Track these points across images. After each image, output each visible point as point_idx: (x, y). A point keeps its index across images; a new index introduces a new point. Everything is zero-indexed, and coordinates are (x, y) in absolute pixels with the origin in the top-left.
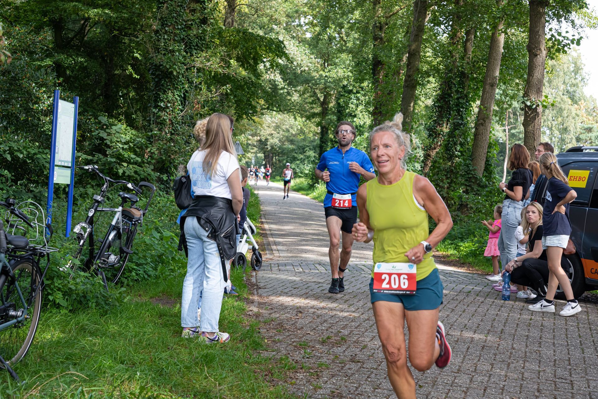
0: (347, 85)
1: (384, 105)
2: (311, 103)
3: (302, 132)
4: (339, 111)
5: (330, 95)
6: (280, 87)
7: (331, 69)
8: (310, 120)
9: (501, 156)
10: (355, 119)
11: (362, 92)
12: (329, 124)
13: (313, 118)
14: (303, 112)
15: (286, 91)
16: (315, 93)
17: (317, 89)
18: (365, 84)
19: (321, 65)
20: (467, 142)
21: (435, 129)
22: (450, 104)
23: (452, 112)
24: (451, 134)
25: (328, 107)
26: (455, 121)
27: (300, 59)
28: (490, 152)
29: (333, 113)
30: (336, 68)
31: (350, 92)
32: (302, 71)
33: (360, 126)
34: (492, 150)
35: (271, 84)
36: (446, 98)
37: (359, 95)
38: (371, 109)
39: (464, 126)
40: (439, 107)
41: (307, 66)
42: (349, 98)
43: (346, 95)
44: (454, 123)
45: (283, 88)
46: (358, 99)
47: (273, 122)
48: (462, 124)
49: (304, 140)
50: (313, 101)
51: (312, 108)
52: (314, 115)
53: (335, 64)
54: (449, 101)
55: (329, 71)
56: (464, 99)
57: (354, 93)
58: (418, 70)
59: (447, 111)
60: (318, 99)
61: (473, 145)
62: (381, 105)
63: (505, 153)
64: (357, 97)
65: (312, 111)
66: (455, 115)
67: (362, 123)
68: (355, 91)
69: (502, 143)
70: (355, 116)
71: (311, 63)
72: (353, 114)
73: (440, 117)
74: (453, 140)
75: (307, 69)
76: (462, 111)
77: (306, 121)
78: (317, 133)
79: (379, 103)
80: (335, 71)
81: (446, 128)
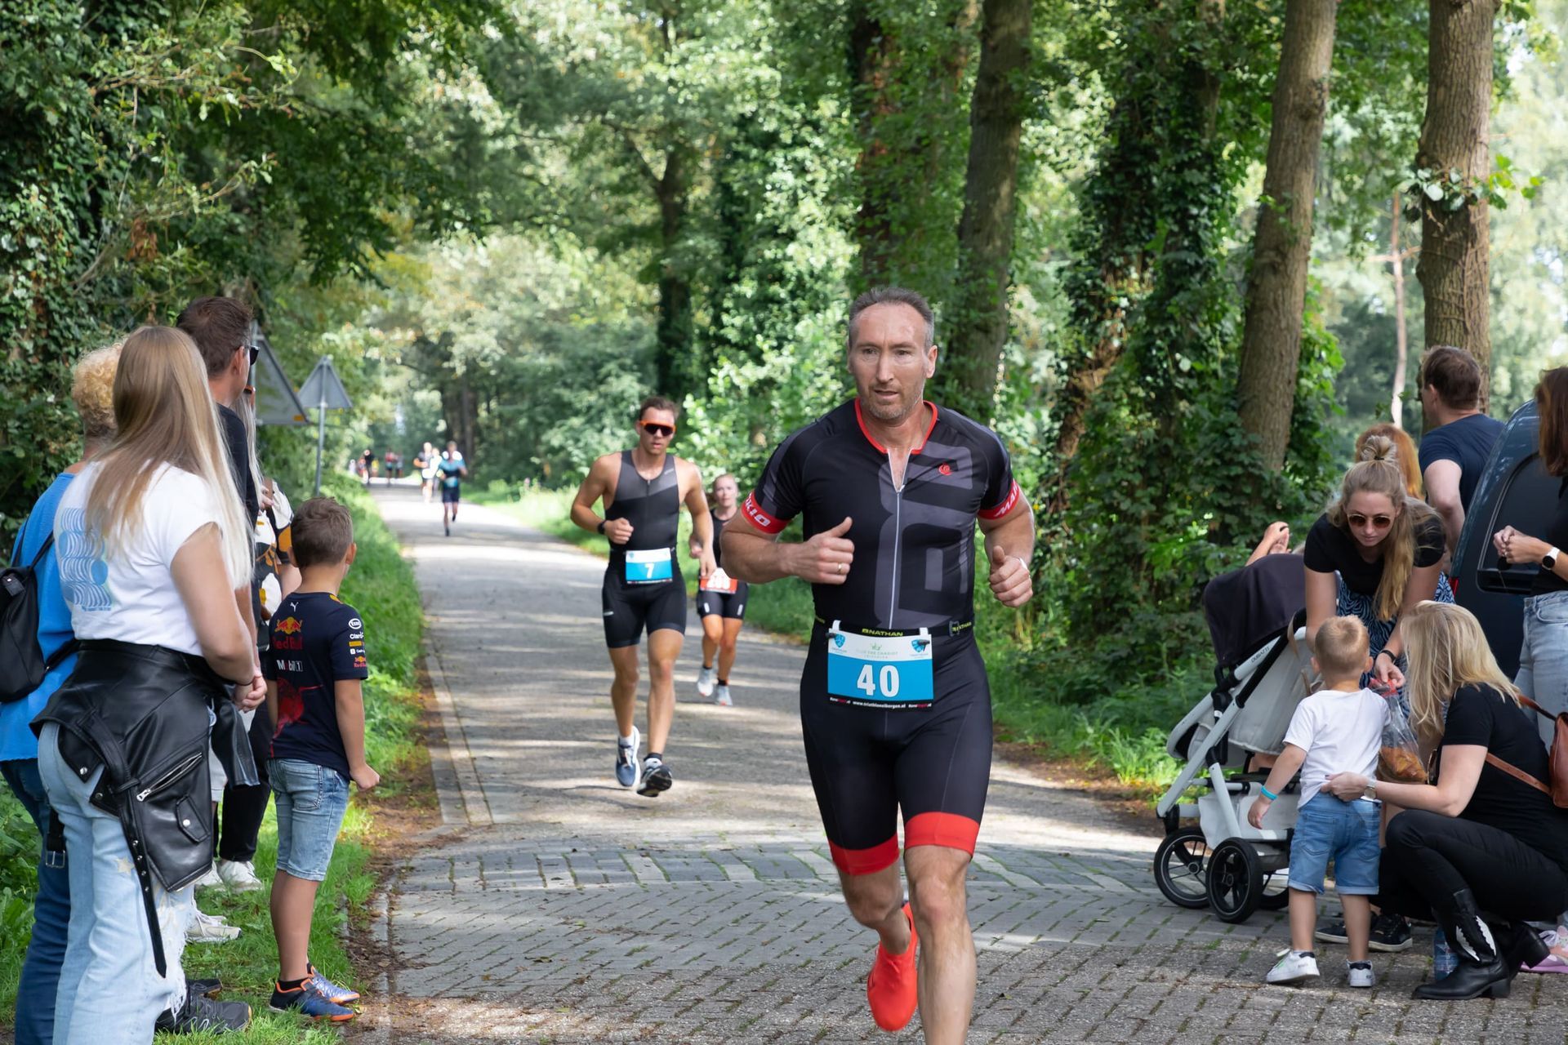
0: (755, 114)
1: (897, 199)
2: (616, 189)
3: (584, 299)
4: (729, 220)
5: (693, 154)
6: (489, 129)
7: (691, 51)
8: (615, 256)
9: (1378, 369)
10: (791, 249)
11: (818, 141)
12: (691, 273)
13: (628, 246)
14: (585, 225)
15: (512, 142)
16: (630, 148)
17: (637, 131)
18: (827, 107)
19: (652, 36)
20: (1222, 335)
21: (1095, 286)
22: (1151, 186)
23: (1159, 223)
24: (1156, 309)
25: (685, 201)
26: (1171, 256)
27: (562, 18)
28: (1309, 376)
29: (707, 225)
30: (708, 46)
31: (770, 141)
32: (573, 66)
33: (812, 274)
34: (1314, 368)
35: (455, 121)
36: (1137, 164)
37: (800, 153)
38: (848, 209)
39: (1205, 277)
40: (1105, 198)
41: (595, 45)
42: (765, 163)
43: (754, 152)
44: (1167, 266)
45: (499, 134)
46: (801, 170)
47: (471, 265)
48: (1198, 267)
49: (598, 330)
50: (623, 178)
51: (620, 210)
52: (631, 236)
53: (706, 32)
54: (1148, 176)
55: (684, 61)
56: (1201, 169)
57: (785, 147)
58: (1025, 57)
59: (1142, 215)
60: (645, 171)
61: (1242, 350)
62: (884, 197)
63: (1392, 354)
64: (795, 160)
65: (620, 220)
66: (1171, 233)
67: (819, 264)
68: (786, 138)
69: (1379, 317)
70: (791, 236)
71: (606, 30)
72: (783, 230)
73: (1116, 236)
74: (1167, 332)
75: (591, 54)
76: (1195, 217)
77: (599, 259)
78: (650, 308)
79: (876, 193)
80: (708, 58)
81: (1142, 280)
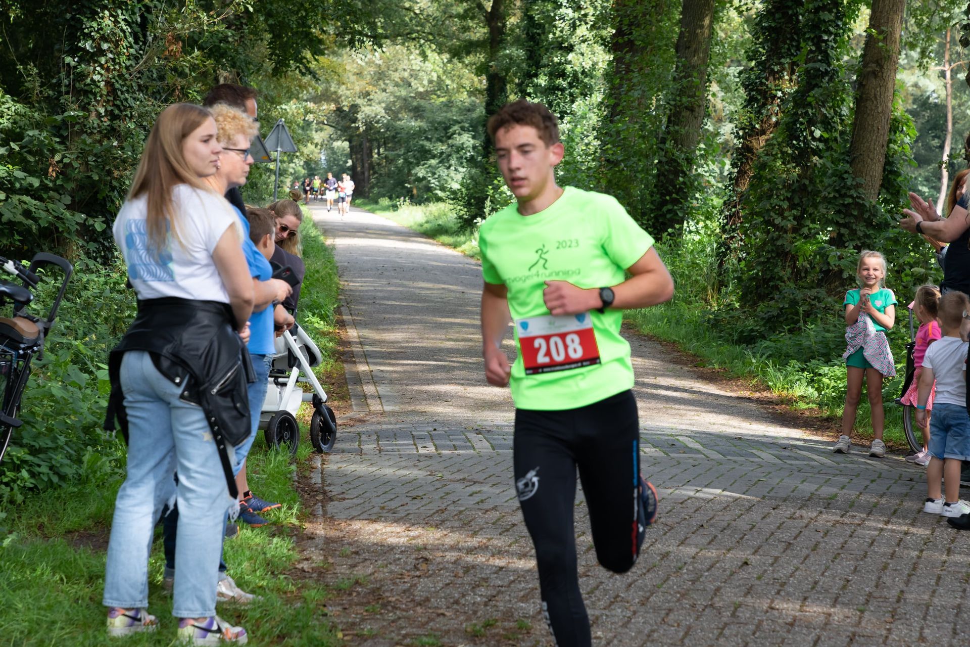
1: (638, 26)
2: (462, 17)
3: (439, 85)
4: (532, 38)
8: (460, 60)
9: (934, 137)
10: (571, 57)
12: (507, 70)
13: (468, 53)
14: (441, 40)
20: (841, 115)
21: (762, 84)
22: (798, 21)
23: (803, 44)
24: (800, 98)
25: (504, 25)
26: (810, 65)
28: (895, 142)
29: (517, 42)
33: (583, 72)
34: (899, 136)
36: (789, 8)
38: (607, 33)
39: (831, 80)
40: (769, 29)
42: (555, 3)
44: (807, 72)
46: (578, 7)
47: (370, 63)
48: (826, 73)
49: (449, 105)
50: (466, 11)
51: (466, 29)
52: (470, 47)
54: (796, 15)
56: (830, 12)
59: (792, 40)
60: (480, 6)
61: (854, 124)
62: (631, 24)
63: (944, 129)
64: (574, 1)
65: (466, 35)
66: (811, 51)
67: (587, 65)
69: (936, 105)
70: (570, 49)
72: (566, 44)
73: (775, 53)
74: (807, 113)
76: (826, 41)
77: (450, 61)
78: (480, 92)
79: (626, 21)
81: (791, 80)
